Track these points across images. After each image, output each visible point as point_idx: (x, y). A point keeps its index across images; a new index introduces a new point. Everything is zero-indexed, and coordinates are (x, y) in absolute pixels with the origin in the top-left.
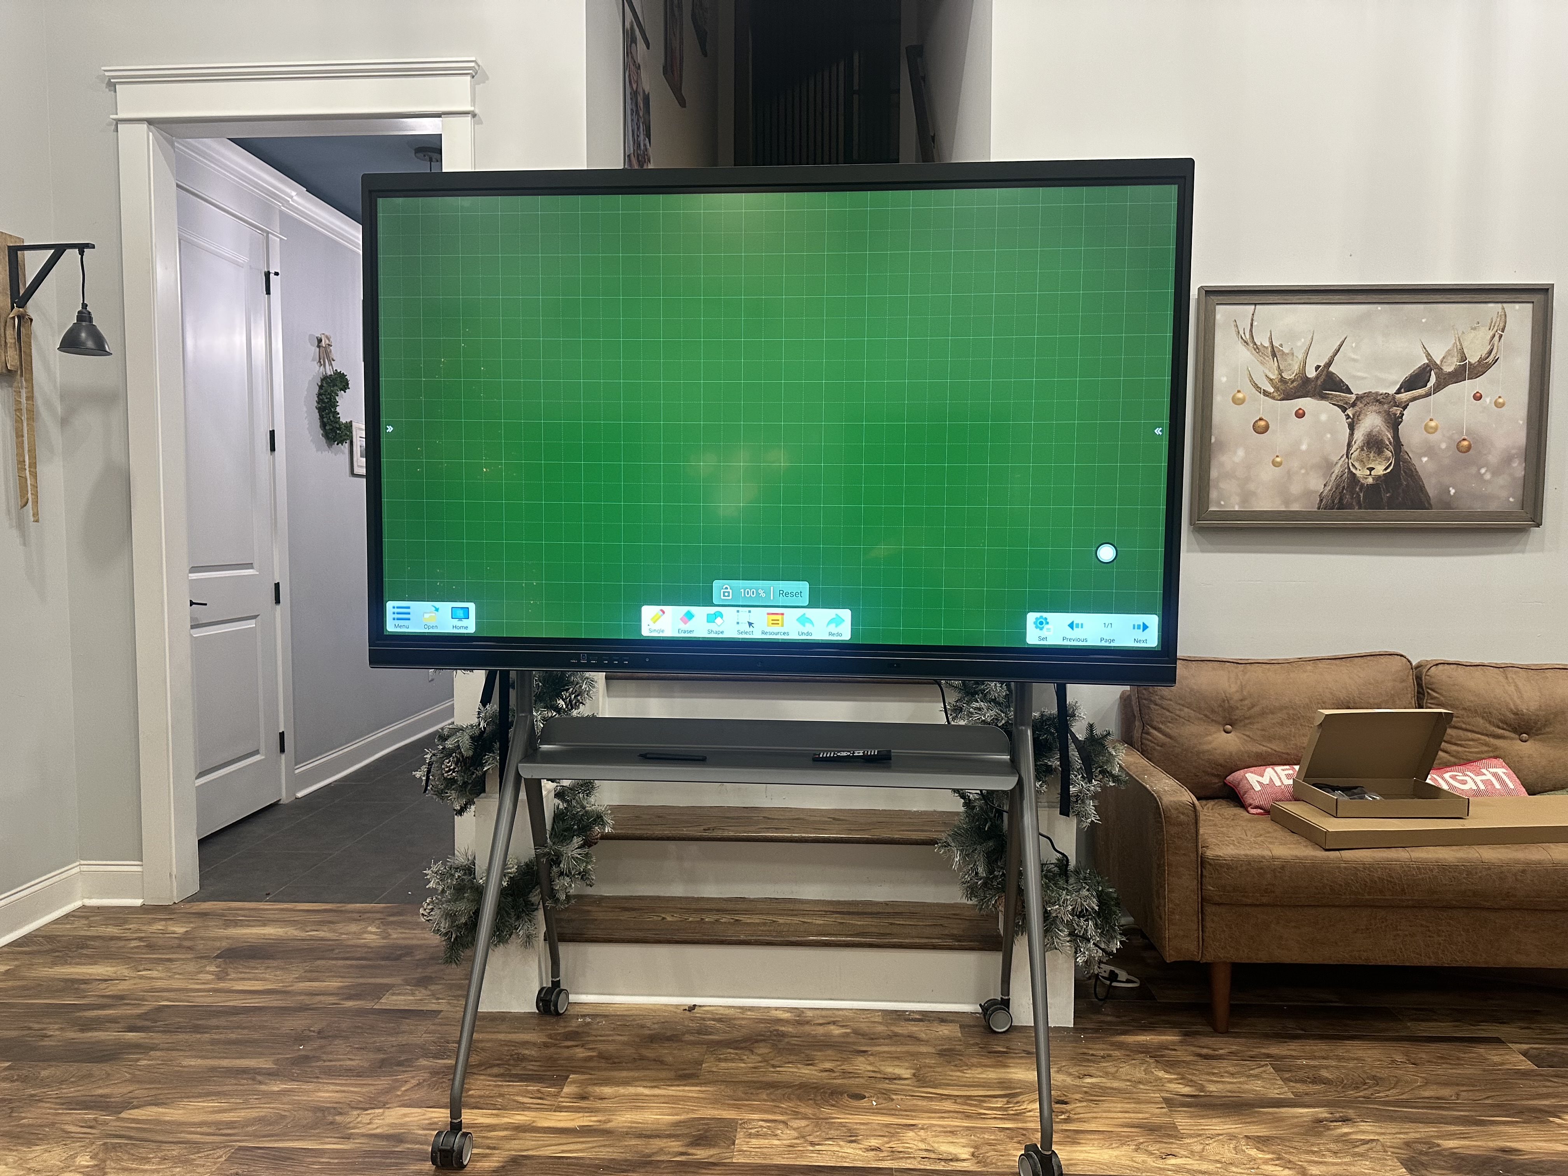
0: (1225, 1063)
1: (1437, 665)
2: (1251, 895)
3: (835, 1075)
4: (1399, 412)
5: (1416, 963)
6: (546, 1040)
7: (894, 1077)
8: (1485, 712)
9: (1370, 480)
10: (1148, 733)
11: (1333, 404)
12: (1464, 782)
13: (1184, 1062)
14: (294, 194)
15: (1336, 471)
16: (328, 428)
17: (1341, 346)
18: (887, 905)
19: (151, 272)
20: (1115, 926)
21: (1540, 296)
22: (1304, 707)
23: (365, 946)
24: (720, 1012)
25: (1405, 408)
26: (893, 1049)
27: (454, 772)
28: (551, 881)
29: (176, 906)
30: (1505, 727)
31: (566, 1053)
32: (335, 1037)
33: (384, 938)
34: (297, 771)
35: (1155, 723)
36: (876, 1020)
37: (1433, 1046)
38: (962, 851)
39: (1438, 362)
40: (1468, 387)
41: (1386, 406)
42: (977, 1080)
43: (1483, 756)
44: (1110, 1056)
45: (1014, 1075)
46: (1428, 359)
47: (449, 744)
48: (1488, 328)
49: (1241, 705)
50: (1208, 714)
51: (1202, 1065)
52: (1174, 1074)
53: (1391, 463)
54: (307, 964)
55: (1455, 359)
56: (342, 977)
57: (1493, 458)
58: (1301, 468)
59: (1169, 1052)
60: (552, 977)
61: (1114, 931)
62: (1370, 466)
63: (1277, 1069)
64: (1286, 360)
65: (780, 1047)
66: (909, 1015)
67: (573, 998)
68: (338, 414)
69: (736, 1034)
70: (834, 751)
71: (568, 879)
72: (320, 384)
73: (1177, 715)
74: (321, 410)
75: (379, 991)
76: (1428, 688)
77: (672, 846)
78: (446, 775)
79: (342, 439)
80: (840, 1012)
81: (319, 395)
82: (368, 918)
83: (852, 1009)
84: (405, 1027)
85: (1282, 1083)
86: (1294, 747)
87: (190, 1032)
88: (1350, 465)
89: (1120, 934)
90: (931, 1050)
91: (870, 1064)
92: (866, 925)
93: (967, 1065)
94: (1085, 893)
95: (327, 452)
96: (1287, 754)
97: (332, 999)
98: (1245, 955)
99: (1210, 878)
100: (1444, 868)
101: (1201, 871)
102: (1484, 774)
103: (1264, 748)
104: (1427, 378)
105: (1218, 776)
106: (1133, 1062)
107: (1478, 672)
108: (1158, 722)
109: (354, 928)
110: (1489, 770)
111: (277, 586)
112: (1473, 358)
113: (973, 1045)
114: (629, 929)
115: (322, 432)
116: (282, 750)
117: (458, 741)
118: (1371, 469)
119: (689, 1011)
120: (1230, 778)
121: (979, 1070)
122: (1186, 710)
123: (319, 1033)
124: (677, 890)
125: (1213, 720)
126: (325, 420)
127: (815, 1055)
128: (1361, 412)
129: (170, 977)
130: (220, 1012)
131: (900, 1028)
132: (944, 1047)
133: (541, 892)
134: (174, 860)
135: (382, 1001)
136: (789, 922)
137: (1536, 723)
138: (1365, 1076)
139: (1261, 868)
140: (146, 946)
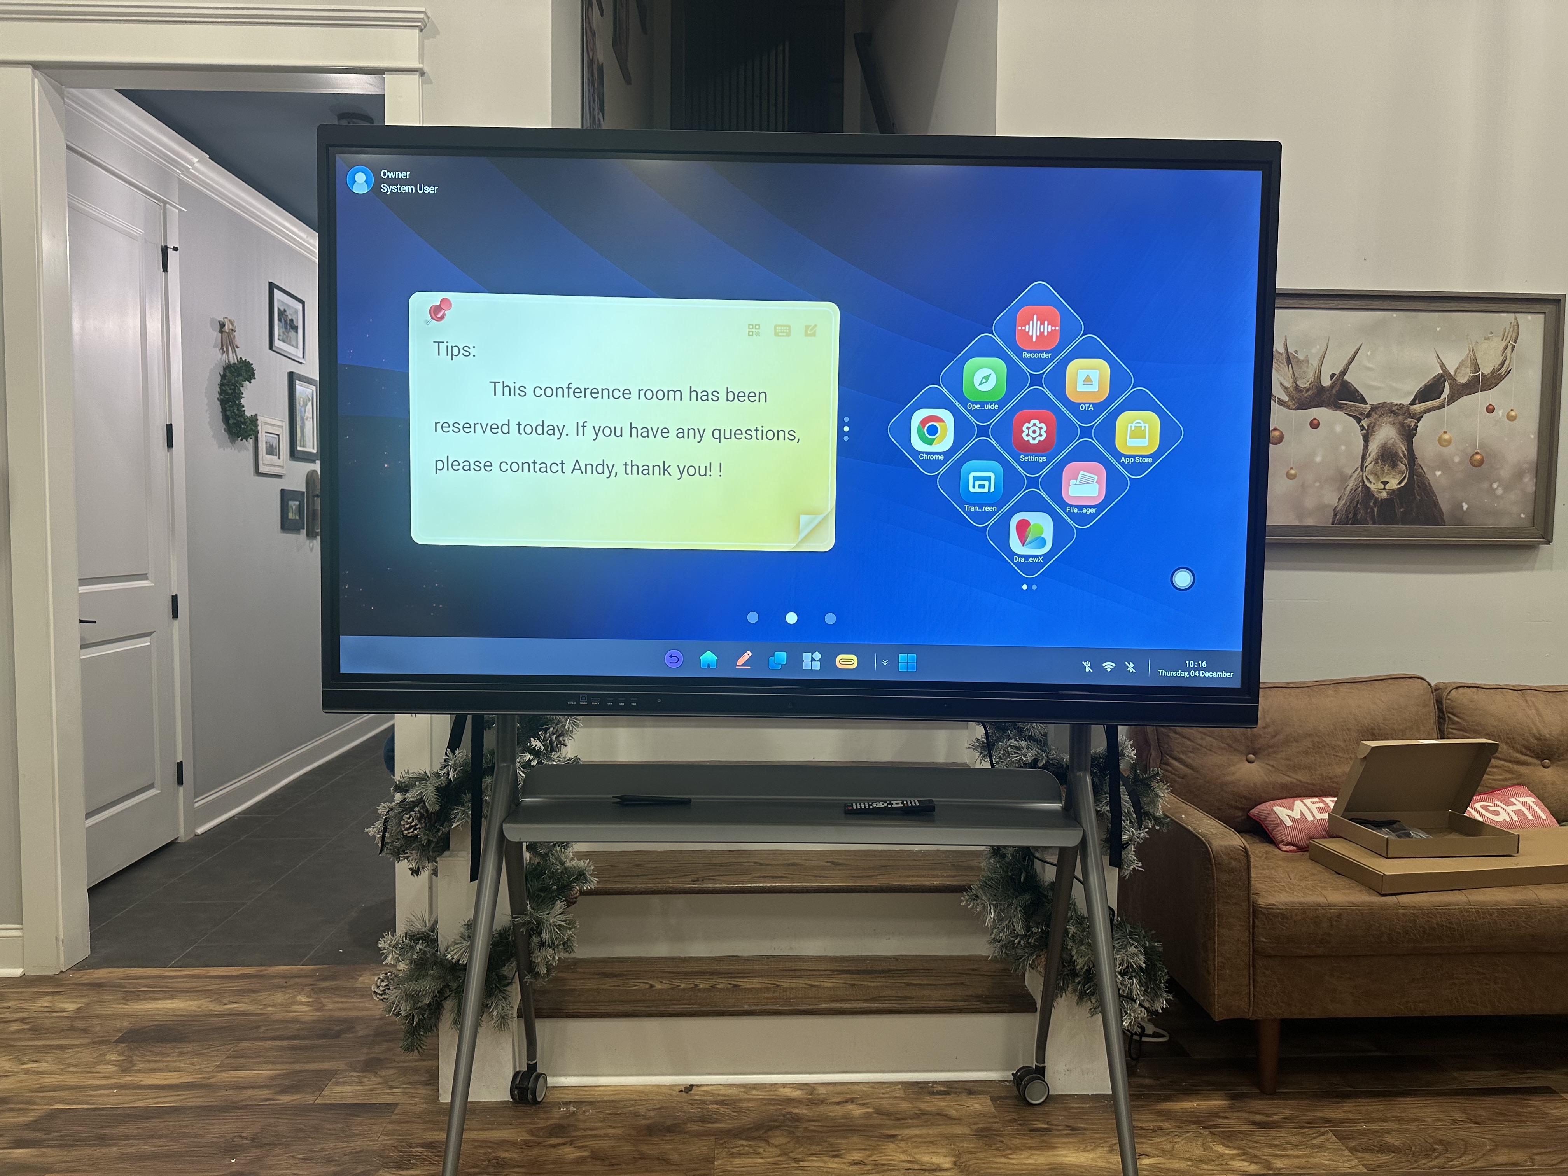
0: (1283, 1133)
1: (1457, 688)
2: (1305, 946)
3: (866, 1168)
4: (1413, 424)
5: (1472, 1012)
6: (526, 1137)
7: (934, 1167)
8: (1508, 738)
9: (1384, 495)
10: (1168, 764)
11: (1348, 415)
12: (1497, 813)
13: (1240, 1132)
14: (195, 160)
15: (1351, 485)
16: (231, 421)
17: (1356, 353)
18: (897, 960)
19: (35, 242)
20: (1161, 983)
21: (1551, 306)
22: (1329, 735)
23: (296, 1021)
24: (721, 1092)
25: (1419, 419)
26: (924, 1131)
27: (415, 829)
28: (530, 952)
29: (64, 975)
30: (1528, 753)
31: (554, 1153)
32: (273, 1145)
33: (317, 1010)
34: (196, 805)
35: (1175, 753)
36: (898, 1095)
37: (1488, 1100)
38: (996, 906)
39: (1452, 373)
40: (1481, 398)
41: (1400, 418)
42: (1025, 1167)
43: (1508, 783)
44: (1160, 1128)
45: (1064, 1158)
46: (1442, 370)
47: (411, 796)
48: (1501, 339)
49: (1264, 733)
50: (1231, 742)
51: (1261, 1135)
52: (1235, 1148)
53: (1405, 476)
54: (229, 1047)
55: (1469, 370)
56: (273, 1063)
57: (1505, 473)
58: (1315, 482)
59: (1221, 1120)
60: (528, 1060)
61: (1160, 988)
62: (1385, 480)
63: (1340, 1137)
64: (1301, 368)
65: (798, 1134)
66: (932, 1087)
67: (551, 1081)
68: (243, 406)
69: (746, 1120)
70: (868, 801)
71: (551, 951)
72: (222, 373)
73: (1199, 745)
74: (223, 402)
75: (321, 1079)
76: (1449, 713)
77: (656, 900)
78: (406, 832)
79: (246, 434)
80: (856, 1087)
81: (222, 385)
82: (296, 984)
83: (868, 1083)
84: (357, 1129)
85: (1349, 1154)
86: (1320, 777)
87: (94, 1145)
88: (1365, 478)
89: (1166, 991)
90: (966, 1130)
91: (903, 1152)
92: (882, 987)
93: (1010, 1149)
94: (1132, 949)
95: (229, 449)
96: (1313, 785)
97: (264, 1093)
98: (1296, 1011)
99: (1263, 928)
100: (1503, 911)
101: (1253, 921)
102: (1515, 804)
103: (1289, 779)
104: (1441, 389)
105: (1242, 809)
106: (1188, 1135)
107: (1498, 696)
108: (1178, 752)
109: (280, 997)
110: (1518, 799)
111: (175, 598)
112: (1486, 369)
113: (1010, 1121)
114: (615, 1001)
115: (224, 426)
116: (180, 782)
117: (422, 793)
118: (1385, 483)
119: (687, 1092)
120: (1254, 811)
121: (1025, 1154)
122: (1208, 738)
123: (253, 1140)
124: (661, 950)
125: (1235, 750)
126: (228, 413)
127: (841, 1144)
128: (1375, 423)
129: (62, 1070)
130: (129, 1116)
131: (927, 1104)
132: (981, 1126)
133: (518, 965)
134: (61, 922)
135: (326, 1092)
136: (794, 985)
137: (1558, 749)
138: (1430, 1140)
139: (1317, 917)
140: (29, 1029)
